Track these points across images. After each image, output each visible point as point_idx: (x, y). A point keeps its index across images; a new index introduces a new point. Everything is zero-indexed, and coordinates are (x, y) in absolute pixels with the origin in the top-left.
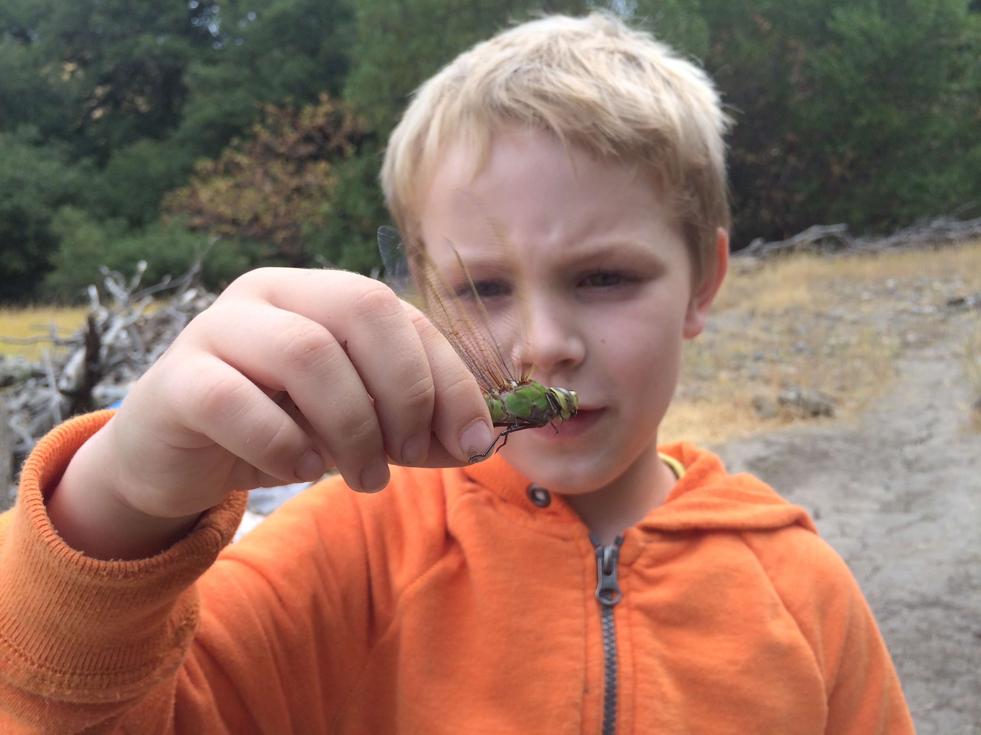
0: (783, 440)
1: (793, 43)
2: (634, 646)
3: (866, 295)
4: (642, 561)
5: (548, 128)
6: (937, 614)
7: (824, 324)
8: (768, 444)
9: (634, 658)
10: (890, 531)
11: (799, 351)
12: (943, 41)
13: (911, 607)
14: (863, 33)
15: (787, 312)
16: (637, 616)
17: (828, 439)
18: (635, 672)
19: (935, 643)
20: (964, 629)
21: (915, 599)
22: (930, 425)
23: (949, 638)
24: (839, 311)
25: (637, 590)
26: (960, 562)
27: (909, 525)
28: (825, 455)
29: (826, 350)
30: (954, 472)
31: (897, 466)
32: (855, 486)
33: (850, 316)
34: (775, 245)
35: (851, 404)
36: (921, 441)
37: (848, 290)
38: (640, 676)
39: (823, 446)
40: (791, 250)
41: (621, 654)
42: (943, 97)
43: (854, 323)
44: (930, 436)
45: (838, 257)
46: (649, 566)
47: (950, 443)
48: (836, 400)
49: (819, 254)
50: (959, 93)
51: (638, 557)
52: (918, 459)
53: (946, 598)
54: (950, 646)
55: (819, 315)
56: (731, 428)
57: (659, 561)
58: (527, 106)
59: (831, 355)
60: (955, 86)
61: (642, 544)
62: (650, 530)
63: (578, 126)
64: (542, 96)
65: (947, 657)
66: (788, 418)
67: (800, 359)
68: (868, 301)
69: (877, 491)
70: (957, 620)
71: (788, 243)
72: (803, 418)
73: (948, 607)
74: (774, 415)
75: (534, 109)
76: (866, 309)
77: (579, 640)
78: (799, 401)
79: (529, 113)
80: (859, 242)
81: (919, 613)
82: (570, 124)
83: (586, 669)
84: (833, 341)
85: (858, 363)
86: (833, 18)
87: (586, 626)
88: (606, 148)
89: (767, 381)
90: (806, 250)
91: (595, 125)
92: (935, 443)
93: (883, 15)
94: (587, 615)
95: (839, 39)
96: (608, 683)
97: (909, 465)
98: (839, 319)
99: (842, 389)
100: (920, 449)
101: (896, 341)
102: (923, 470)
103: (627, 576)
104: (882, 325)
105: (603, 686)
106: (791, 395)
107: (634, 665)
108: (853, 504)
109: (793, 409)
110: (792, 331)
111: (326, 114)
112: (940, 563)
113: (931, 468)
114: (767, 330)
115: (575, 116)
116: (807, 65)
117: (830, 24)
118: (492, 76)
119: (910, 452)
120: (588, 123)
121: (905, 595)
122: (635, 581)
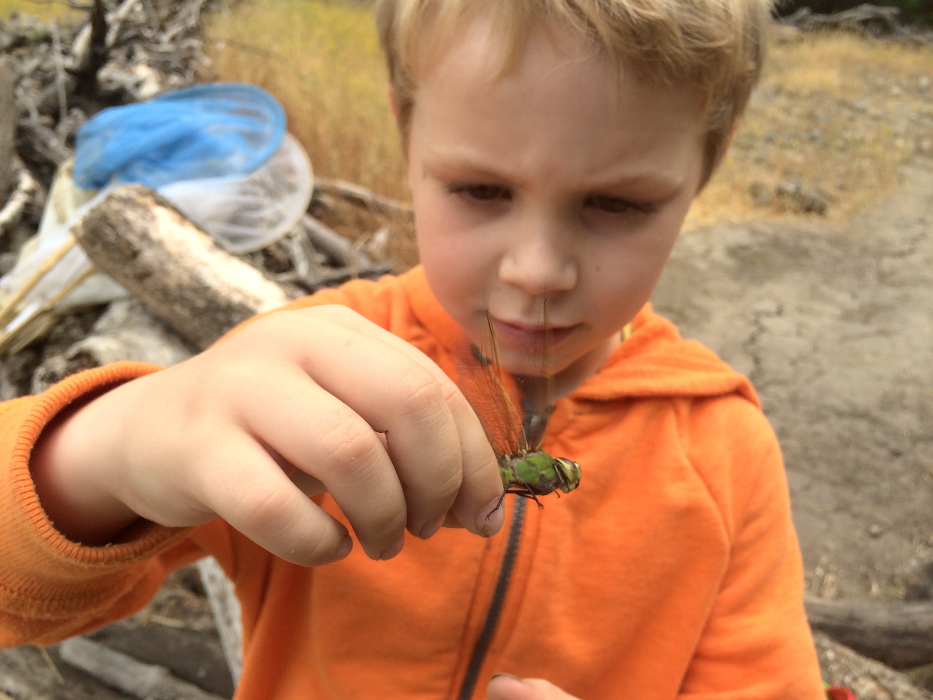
0: (769, 231)
3: (896, 90)
6: (862, 426)
7: (846, 113)
8: (754, 232)
9: (540, 522)
10: (844, 339)
11: (813, 139)
13: (840, 414)
15: (812, 94)
17: (813, 237)
19: (852, 452)
20: (882, 444)
21: (846, 408)
23: (866, 450)
24: (864, 103)
26: (899, 381)
27: (863, 336)
28: (805, 253)
29: (840, 143)
30: (922, 292)
31: (871, 276)
32: (825, 289)
33: (873, 111)
34: (821, 18)
35: (846, 206)
37: (880, 81)
39: (806, 243)
40: (835, 26)
43: (876, 118)
45: (880, 43)
46: (575, 438)
48: (833, 200)
49: (863, 36)
51: (566, 428)
53: (876, 413)
54: (864, 457)
55: (843, 104)
56: (723, 210)
59: (842, 150)
65: (859, 466)
66: (781, 210)
67: (810, 149)
68: (897, 97)
69: (844, 298)
70: (879, 435)
71: (834, 18)
72: (796, 212)
73: (874, 421)
74: (767, 204)
76: (892, 105)
78: (797, 195)
80: (906, 31)
81: (846, 422)
84: (848, 135)
85: (866, 163)
89: (771, 168)
90: (850, 30)
96: (511, 543)
97: (882, 277)
98: (862, 111)
99: (842, 188)
101: (911, 145)
103: (552, 445)
104: (901, 126)
105: (506, 544)
106: (790, 187)
108: (818, 306)
109: (788, 202)
110: (811, 116)
112: (880, 378)
114: (787, 111)
119: (887, 263)
121: (837, 403)
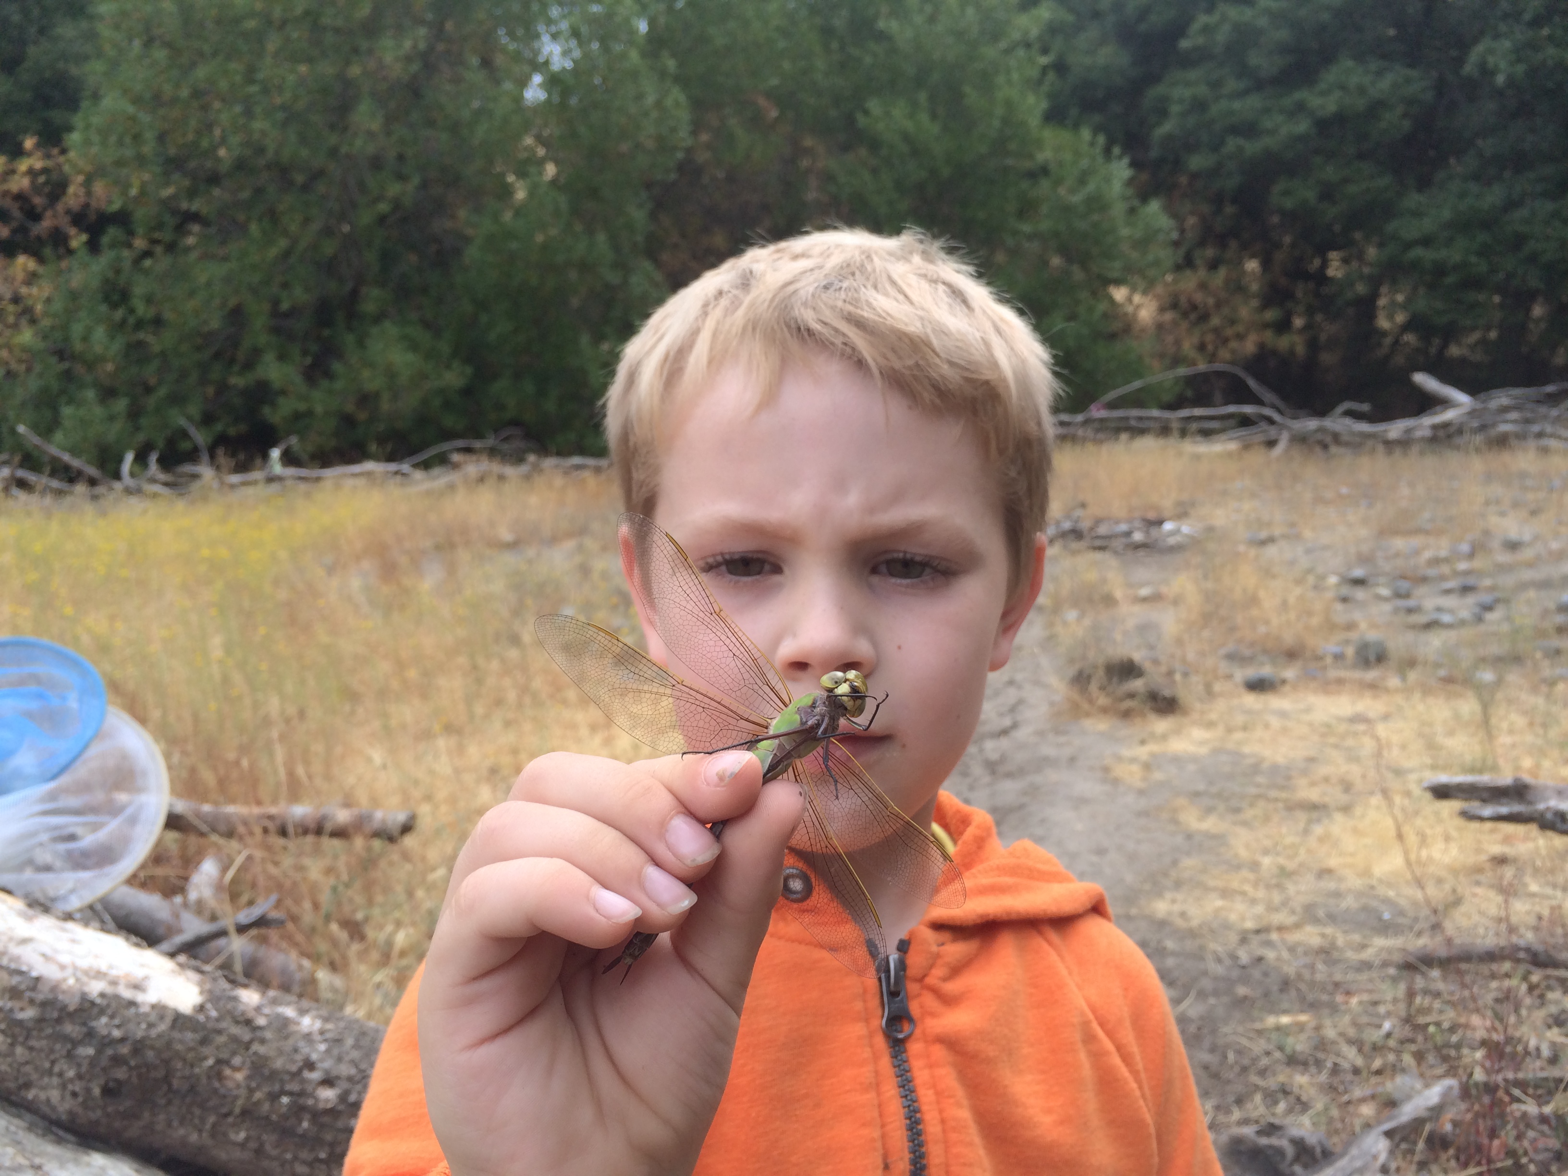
1: (808, 142)
2: (938, 1093)
4: (938, 972)
5: (860, 364)
9: (941, 1111)
12: (1010, 162)
14: (906, 137)
16: (939, 1052)
18: (944, 1131)
22: (1013, 709)
25: (933, 1015)
30: (1052, 775)
36: (1004, 732)
38: (953, 1136)
41: (924, 1108)
42: (1010, 242)
44: (1015, 726)
46: (945, 979)
47: (1041, 734)
50: (1030, 237)
51: (931, 966)
52: (1003, 759)
57: (956, 971)
58: (836, 330)
60: (1026, 228)
61: (934, 948)
62: (938, 926)
63: (897, 365)
64: (859, 324)
75: (844, 335)
77: (871, 1095)
79: (838, 341)
82: (887, 359)
83: (883, 1136)
86: (866, 112)
87: (877, 1073)
88: (928, 396)
91: (917, 365)
92: (1022, 734)
93: (934, 116)
94: (876, 1058)
95: (875, 145)
96: (914, 1152)
97: (992, 767)
100: (1004, 743)
102: (1009, 775)
103: (919, 995)
105: (907, 1156)
107: (943, 1121)
111: (31, 172)
113: (1018, 773)
115: (893, 350)
116: (828, 178)
117: (862, 121)
118: (791, 288)
120: (910, 362)
122: (929, 1000)
